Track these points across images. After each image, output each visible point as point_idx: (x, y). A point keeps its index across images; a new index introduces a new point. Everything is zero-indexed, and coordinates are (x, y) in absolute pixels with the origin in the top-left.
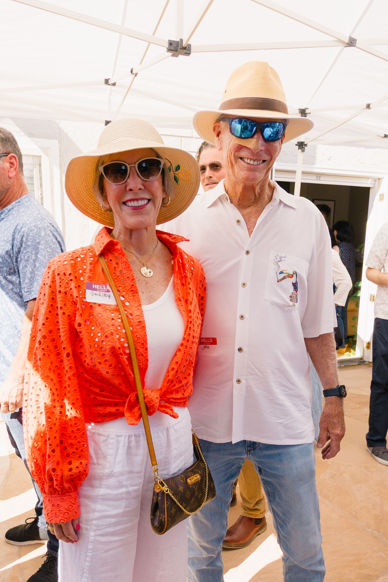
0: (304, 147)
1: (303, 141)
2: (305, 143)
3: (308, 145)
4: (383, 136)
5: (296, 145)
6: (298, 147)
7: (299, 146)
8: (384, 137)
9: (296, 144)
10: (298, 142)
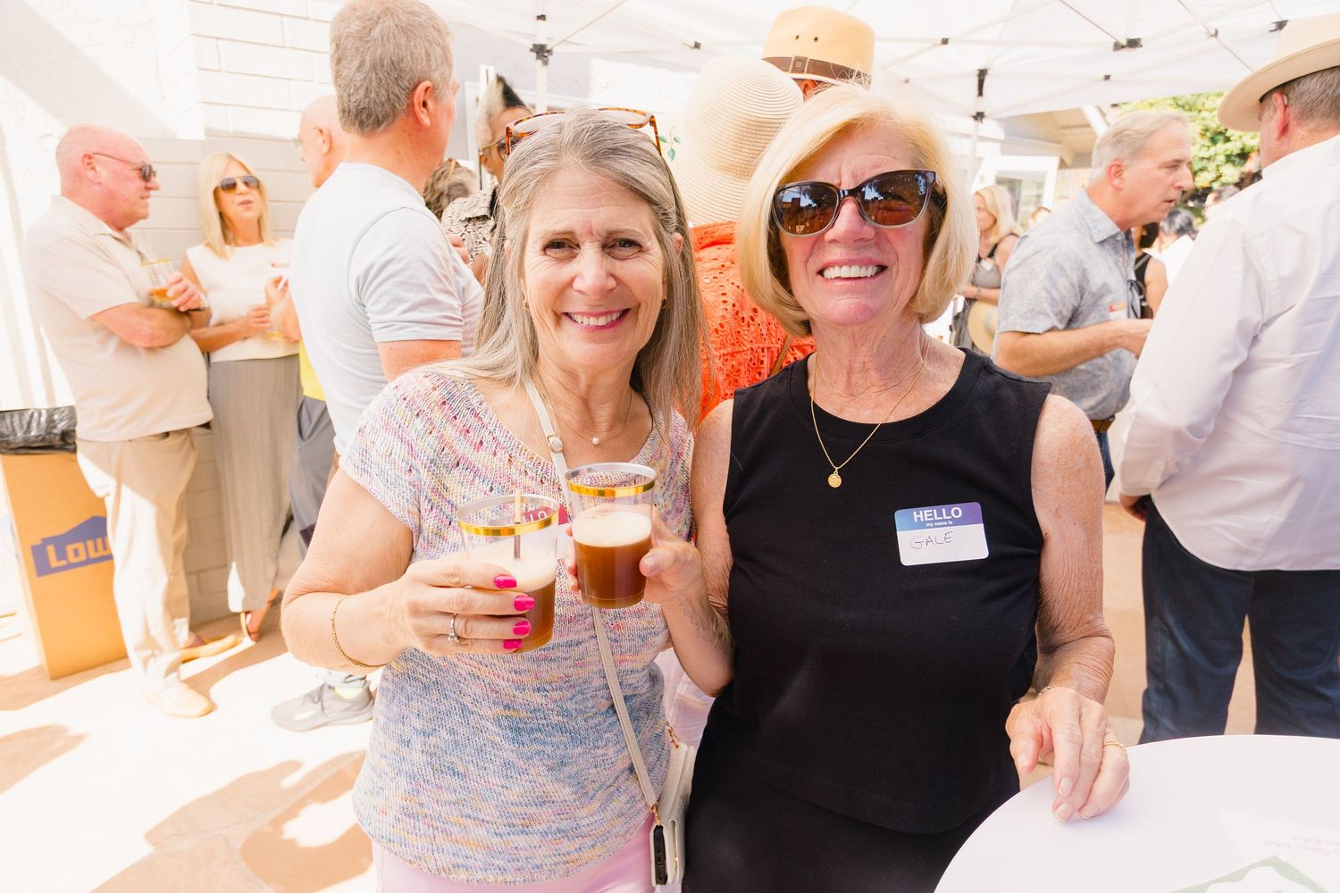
0: (546, 54)
1: (543, 43)
2: (548, 48)
3: (554, 51)
4: (693, 45)
5: (531, 50)
6: (534, 55)
7: (537, 53)
8: (693, 48)
9: (531, 47)
10: (535, 45)
